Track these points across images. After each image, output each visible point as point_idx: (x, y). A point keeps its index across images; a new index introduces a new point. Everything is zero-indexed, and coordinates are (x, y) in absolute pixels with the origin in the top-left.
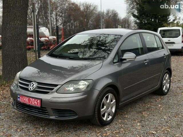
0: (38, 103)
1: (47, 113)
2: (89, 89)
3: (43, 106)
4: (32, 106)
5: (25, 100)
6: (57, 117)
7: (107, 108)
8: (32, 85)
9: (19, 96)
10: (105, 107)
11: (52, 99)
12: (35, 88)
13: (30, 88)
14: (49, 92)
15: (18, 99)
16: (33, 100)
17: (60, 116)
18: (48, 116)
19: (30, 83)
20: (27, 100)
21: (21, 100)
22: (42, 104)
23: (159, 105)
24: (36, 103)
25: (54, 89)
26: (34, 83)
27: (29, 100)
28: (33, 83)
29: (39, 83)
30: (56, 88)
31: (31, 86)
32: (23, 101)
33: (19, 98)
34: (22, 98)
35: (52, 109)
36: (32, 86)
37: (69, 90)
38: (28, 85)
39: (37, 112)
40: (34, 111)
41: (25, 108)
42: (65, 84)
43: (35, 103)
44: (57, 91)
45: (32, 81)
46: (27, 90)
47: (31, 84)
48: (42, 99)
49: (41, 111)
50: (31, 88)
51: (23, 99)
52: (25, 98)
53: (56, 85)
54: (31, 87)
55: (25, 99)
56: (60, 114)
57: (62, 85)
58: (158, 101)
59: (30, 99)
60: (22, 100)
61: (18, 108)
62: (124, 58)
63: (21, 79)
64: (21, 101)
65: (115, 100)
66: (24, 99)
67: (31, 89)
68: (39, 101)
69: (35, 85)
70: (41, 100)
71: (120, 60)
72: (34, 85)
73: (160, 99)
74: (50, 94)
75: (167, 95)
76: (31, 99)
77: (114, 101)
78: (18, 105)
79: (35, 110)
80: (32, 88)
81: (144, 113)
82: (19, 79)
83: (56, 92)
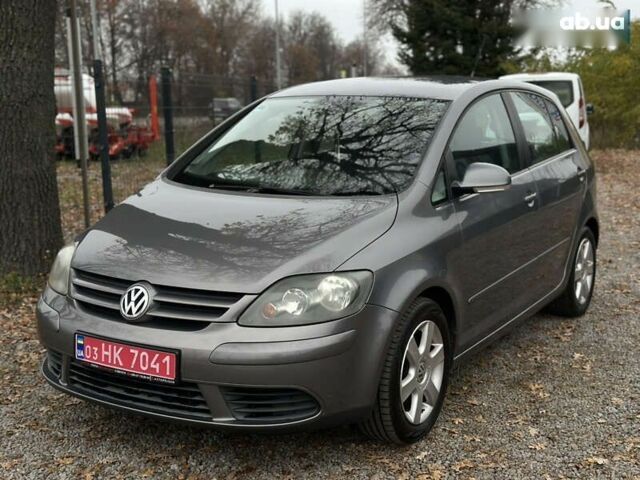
0: (163, 367)
1: (198, 403)
2: (361, 306)
3: (183, 379)
4: (138, 379)
5: (106, 357)
6: (241, 418)
7: (420, 376)
8: (134, 298)
9: (81, 342)
10: (412, 372)
11: (220, 349)
12: (149, 309)
13: (127, 309)
14: (207, 324)
15: (79, 353)
16: (144, 357)
17: (251, 415)
18: (205, 416)
19: (126, 288)
20: (116, 355)
21: (89, 355)
22: (182, 370)
23: (577, 356)
24: (157, 367)
25: (227, 309)
26: (142, 290)
27: (126, 357)
28: (137, 291)
29: (161, 289)
30: (234, 308)
31: (129, 300)
32: (99, 360)
33: (81, 347)
34: (96, 349)
35: (221, 387)
36: (136, 302)
37: (285, 312)
38: (117, 298)
39: (160, 400)
40: (145, 398)
41: (106, 385)
42: (271, 289)
43: (153, 366)
44: (238, 319)
45: (131, 283)
46: (116, 315)
47: (130, 293)
48: (179, 351)
49: (175, 395)
50: (129, 307)
51: (100, 352)
52: (107, 350)
53: (236, 296)
54: (132, 304)
55: (109, 353)
56: (250, 406)
57: (260, 294)
58: (564, 339)
59: (132, 351)
60: (93, 355)
61: (76, 385)
62: (465, 184)
63: (80, 273)
64: (91, 358)
65: (441, 346)
66: (104, 353)
67: (130, 312)
68: (167, 359)
69: (149, 296)
70: (177, 354)
71: (451, 193)
72: (145, 298)
73: (568, 332)
74: (212, 329)
75: (587, 317)
76: (136, 352)
77: (439, 347)
78: (74, 374)
79: (150, 395)
80: (134, 310)
81: (533, 388)
82: (73, 273)
83: (237, 322)
